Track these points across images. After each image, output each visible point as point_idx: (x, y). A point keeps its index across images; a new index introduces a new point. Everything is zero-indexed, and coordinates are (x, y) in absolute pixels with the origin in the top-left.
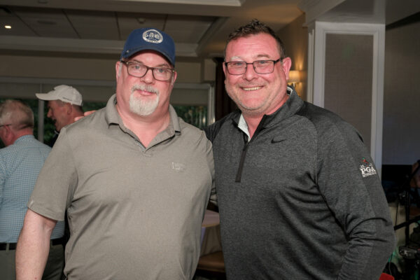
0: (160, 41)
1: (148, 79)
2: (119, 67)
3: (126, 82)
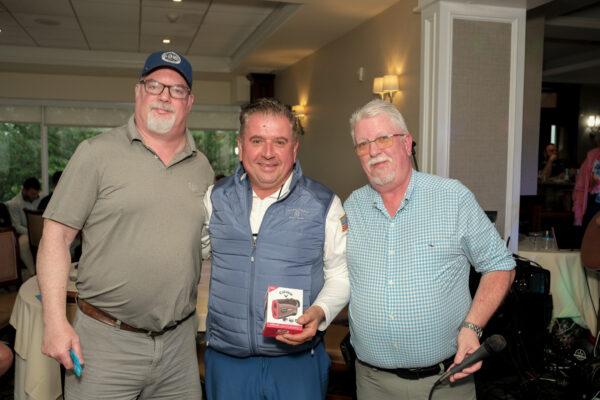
0: (178, 62)
1: (165, 97)
2: (138, 89)
3: (144, 101)
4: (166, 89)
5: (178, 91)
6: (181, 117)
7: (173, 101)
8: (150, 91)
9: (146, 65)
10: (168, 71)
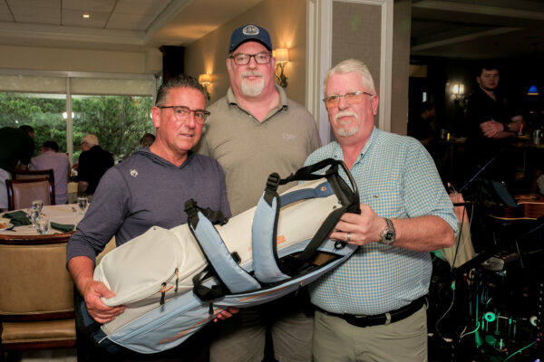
0: (257, 33)
1: (252, 66)
3: (236, 72)
4: (252, 58)
5: (262, 57)
6: (269, 78)
7: (260, 67)
8: (240, 62)
9: (232, 42)
10: (251, 43)
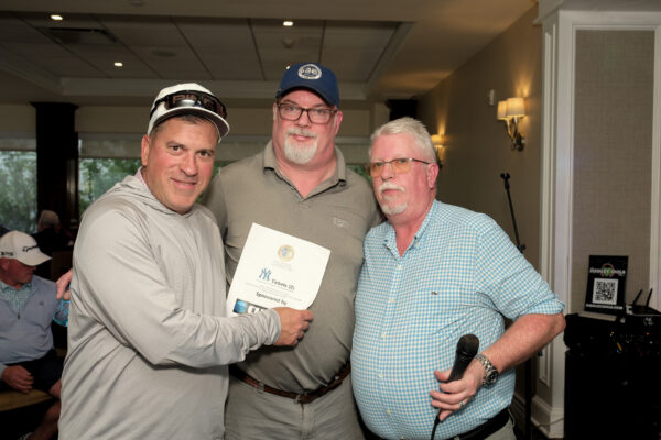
4: (305, 113)
6: (325, 142)
7: (314, 126)
